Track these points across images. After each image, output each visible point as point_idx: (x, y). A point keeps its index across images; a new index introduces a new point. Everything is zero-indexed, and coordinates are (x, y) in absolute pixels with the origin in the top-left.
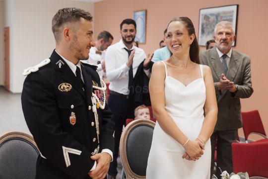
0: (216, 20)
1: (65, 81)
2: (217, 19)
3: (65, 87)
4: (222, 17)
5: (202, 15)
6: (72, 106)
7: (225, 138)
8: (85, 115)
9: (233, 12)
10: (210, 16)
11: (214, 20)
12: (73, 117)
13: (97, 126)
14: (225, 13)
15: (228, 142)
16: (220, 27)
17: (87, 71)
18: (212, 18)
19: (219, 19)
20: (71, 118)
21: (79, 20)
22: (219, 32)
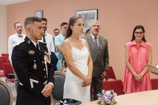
1: (32, 50)
2: (86, 17)
3: (32, 52)
4: (89, 16)
6: (35, 61)
8: (41, 65)
9: (95, 13)
10: (82, 15)
13: (47, 71)
15: (99, 82)
16: (94, 23)
17: (41, 45)
18: (83, 16)
20: (34, 66)
21: (34, 23)
22: (93, 25)
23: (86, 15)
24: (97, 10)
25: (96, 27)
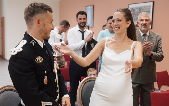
0: (139, 11)
4: (143, 10)
5: (130, 8)
7: (146, 89)
9: (150, 6)
10: (135, 9)
11: (138, 12)
12: (46, 79)
14: (145, 7)
16: (142, 16)
18: (137, 10)
21: (46, 12)
22: (140, 19)
23: (140, 9)
24: (154, 2)
25: (144, 22)
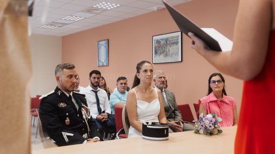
1: (62, 102)
2: (166, 42)
3: (62, 105)
4: (170, 41)
6: (67, 114)
9: (178, 36)
10: (160, 41)
11: (164, 44)
12: (68, 120)
14: (172, 37)
19: (168, 42)
20: (66, 121)
21: (63, 70)
22: (159, 77)
23: (166, 40)
25: (163, 79)
